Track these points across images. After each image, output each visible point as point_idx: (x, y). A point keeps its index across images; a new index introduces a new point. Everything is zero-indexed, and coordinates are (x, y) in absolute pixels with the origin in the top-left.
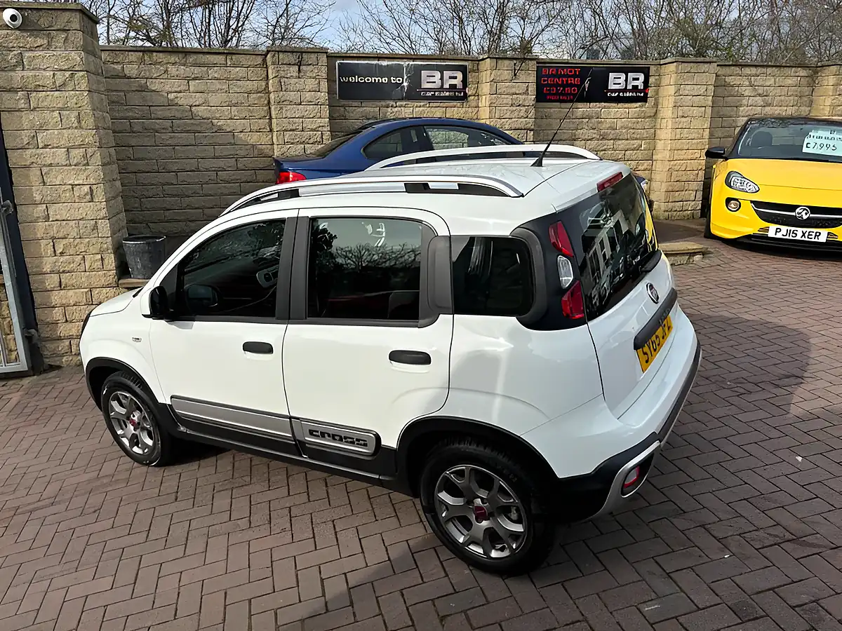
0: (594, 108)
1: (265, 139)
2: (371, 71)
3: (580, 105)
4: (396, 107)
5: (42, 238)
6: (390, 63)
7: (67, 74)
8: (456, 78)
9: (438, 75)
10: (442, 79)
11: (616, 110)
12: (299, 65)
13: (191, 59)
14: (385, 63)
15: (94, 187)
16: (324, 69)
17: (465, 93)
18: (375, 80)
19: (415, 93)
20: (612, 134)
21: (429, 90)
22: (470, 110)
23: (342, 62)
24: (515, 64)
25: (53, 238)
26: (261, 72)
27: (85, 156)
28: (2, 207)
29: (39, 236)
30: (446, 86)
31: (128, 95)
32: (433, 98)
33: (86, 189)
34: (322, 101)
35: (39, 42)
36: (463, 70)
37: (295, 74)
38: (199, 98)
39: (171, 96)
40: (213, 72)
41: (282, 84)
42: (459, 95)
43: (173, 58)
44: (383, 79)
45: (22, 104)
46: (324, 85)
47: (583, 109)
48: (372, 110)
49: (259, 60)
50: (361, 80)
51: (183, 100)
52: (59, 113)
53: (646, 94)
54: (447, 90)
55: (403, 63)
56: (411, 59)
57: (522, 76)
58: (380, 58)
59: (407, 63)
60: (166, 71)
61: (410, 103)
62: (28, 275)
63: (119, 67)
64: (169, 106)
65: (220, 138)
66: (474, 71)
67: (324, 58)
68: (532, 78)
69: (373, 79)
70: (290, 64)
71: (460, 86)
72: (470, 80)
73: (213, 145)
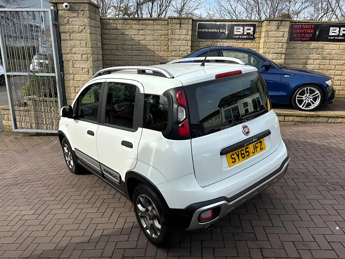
0: (320, 44)
1: (165, 54)
2: (212, 27)
3: (312, 42)
4: (222, 42)
5: (72, 87)
6: (221, 23)
7: (83, 27)
8: (250, 30)
9: (242, 28)
10: (243, 30)
11: (333, 45)
12: (180, 24)
13: (141, 22)
14: (218, 23)
15: (89, 69)
16: (190, 26)
17: (254, 37)
18: (213, 30)
19: (231, 36)
20: (329, 57)
21: (237, 35)
22: (256, 44)
23: (200, 23)
24: (278, 23)
25: (75, 87)
26: (167, 27)
27: (87, 58)
28: (60, 74)
29: (71, 86)
30: (245, 33)
31: (118, 36)
32: (239, 39)
33: (86, 70)
34: (188, 39)
35: (75, 15)
36: (254, 26)
37: (178, 28)
38: (142, 37)
39: (133, 36)
40: (149, 27)
41: (173, 32)
42: (251, 37)
43: (135, 22)
44: (217, 30)
45: (68, 38)
46: (190, 33)
47: (314, 44)
48: (211, 43)
49: (166, 22)
50: (207, 30)
51: (137, 38)
52: (80, 41)
55: (226, 23)
56: (230, 21)
57: (282, 29)
58: (216, 21)
59: (228, 23)
60: (131, 27)
61: (228, 41)
62: (66, 99)
63: (115, 25)
64: (132, 40)
65: (149, 53)
66: (259, 27)
67: (191, 21)
68: (287, 29)
70: (177, 24)
71: (252, 33)
72: (257, 31)
73: (146, 56)
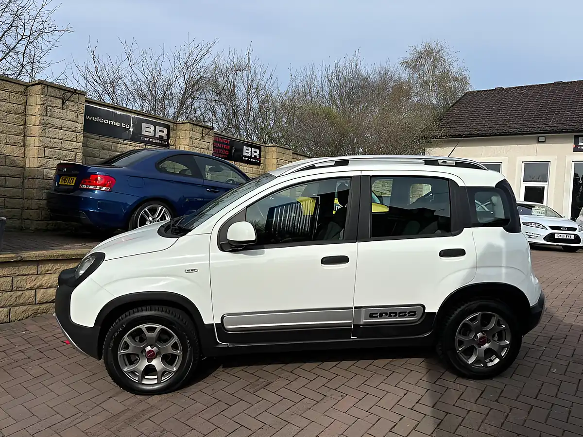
1: (17, 152)
2: (109, 116)
4: (124, 144)
6: (123, 113)
8: (163, 132)
9: (153, 128)
10: (155, 131)
11: (246, 168)
12: (64, 99)
14: (119, 112)
16: (83, 107)
17: (168, 143)
18: (111, 123)
19: (137, 137)
23: (87, 104)
24: (203, 130)
26: (22, 99)
30: (157, 136)
32: (149, 142)
34: (78, 129)
36: (168, 127)
37: (60, 105)
41: (48, 110)
42: (164, 143)
44: (117, 123)
46: (81, 118)
48: (106, 143)
49: (22, 89)
50: (101, 121)
53: (260, 161)
54: (157, 139)
55: (131, 115)
56: (137, 113)
57: (206, 138)
58: (116, 108)
59: (133, 116)
61: (133, 143)
66: (174, 130)
67: (83, 99)
68: (212, 140)
69: (110, 122)
70: (56, 97)
71: (165, 137)
72: (172, 135)
